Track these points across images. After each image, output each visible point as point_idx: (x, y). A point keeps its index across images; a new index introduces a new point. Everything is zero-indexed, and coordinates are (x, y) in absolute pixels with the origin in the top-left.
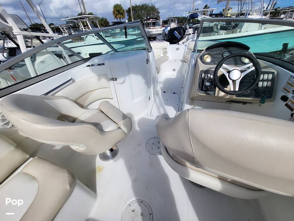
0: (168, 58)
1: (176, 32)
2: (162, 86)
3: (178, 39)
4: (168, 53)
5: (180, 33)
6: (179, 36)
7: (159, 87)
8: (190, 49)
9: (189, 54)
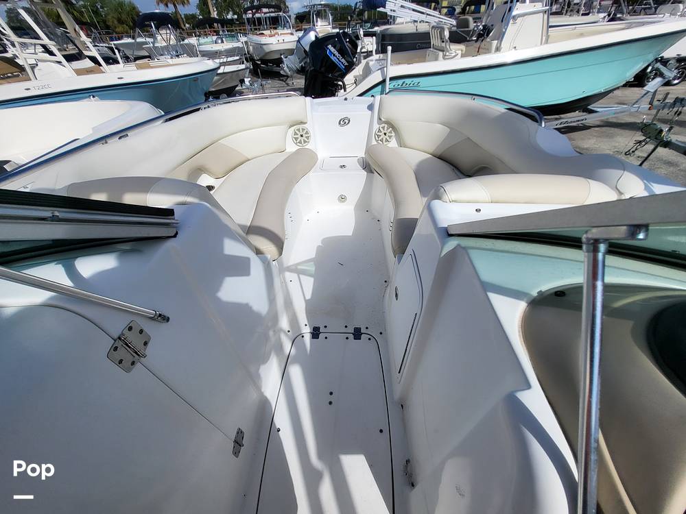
1: (332, 49)
3: (340, 70)
5: (342, 52)
6: (343, 60)
8: (386, 122)
9: (387, 141)
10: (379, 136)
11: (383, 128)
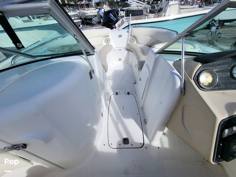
0: (111, 46)
1: (111, 15)
2: (111, 85)
3: (114, 22)
4: (110, 41)
5: (114, 16)
6: (115, 19)
7: (109, 86)
8: (133, 36)
9: (133, 42)
10: (131, 40)
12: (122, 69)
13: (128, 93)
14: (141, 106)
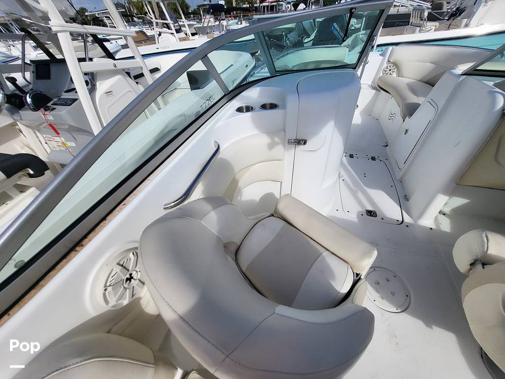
1: (336, 26)
6: (342, 34)
8: (392, 63)
9: (390, 74)
10: (385, 71)
11: (390, 66)
12: (360, 123)
13: (373, 159)
14: (398, 177)
